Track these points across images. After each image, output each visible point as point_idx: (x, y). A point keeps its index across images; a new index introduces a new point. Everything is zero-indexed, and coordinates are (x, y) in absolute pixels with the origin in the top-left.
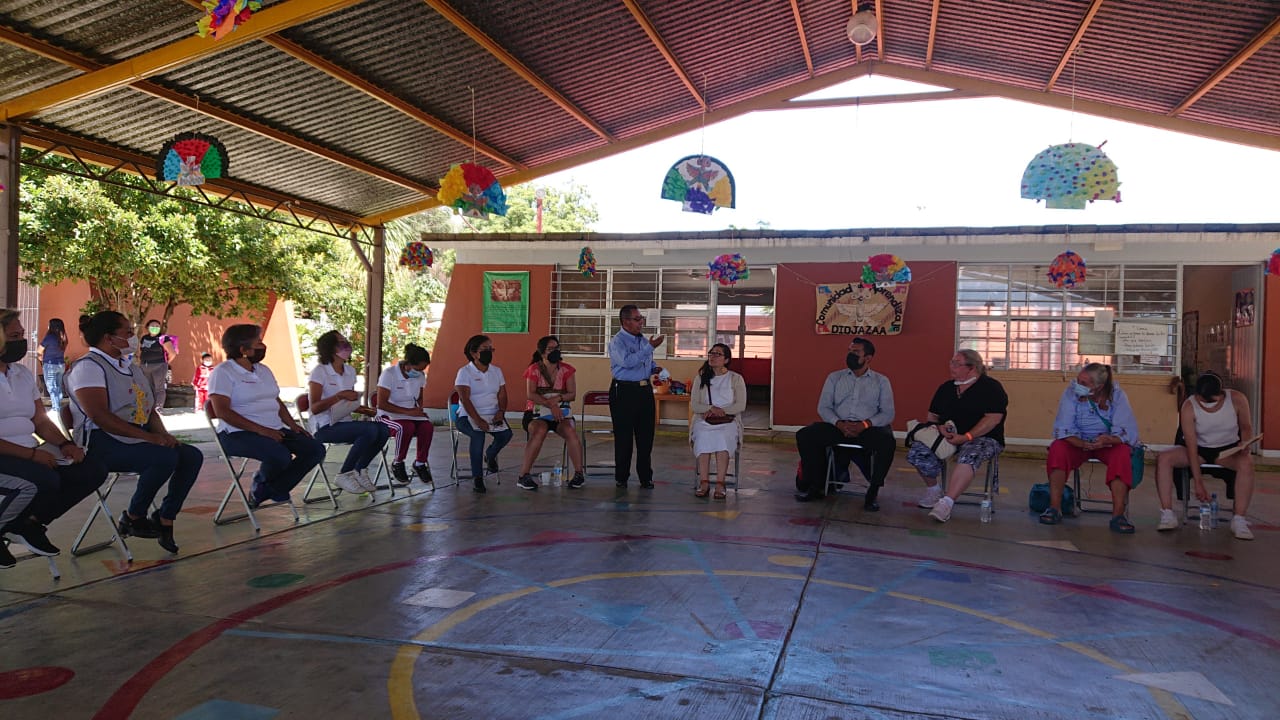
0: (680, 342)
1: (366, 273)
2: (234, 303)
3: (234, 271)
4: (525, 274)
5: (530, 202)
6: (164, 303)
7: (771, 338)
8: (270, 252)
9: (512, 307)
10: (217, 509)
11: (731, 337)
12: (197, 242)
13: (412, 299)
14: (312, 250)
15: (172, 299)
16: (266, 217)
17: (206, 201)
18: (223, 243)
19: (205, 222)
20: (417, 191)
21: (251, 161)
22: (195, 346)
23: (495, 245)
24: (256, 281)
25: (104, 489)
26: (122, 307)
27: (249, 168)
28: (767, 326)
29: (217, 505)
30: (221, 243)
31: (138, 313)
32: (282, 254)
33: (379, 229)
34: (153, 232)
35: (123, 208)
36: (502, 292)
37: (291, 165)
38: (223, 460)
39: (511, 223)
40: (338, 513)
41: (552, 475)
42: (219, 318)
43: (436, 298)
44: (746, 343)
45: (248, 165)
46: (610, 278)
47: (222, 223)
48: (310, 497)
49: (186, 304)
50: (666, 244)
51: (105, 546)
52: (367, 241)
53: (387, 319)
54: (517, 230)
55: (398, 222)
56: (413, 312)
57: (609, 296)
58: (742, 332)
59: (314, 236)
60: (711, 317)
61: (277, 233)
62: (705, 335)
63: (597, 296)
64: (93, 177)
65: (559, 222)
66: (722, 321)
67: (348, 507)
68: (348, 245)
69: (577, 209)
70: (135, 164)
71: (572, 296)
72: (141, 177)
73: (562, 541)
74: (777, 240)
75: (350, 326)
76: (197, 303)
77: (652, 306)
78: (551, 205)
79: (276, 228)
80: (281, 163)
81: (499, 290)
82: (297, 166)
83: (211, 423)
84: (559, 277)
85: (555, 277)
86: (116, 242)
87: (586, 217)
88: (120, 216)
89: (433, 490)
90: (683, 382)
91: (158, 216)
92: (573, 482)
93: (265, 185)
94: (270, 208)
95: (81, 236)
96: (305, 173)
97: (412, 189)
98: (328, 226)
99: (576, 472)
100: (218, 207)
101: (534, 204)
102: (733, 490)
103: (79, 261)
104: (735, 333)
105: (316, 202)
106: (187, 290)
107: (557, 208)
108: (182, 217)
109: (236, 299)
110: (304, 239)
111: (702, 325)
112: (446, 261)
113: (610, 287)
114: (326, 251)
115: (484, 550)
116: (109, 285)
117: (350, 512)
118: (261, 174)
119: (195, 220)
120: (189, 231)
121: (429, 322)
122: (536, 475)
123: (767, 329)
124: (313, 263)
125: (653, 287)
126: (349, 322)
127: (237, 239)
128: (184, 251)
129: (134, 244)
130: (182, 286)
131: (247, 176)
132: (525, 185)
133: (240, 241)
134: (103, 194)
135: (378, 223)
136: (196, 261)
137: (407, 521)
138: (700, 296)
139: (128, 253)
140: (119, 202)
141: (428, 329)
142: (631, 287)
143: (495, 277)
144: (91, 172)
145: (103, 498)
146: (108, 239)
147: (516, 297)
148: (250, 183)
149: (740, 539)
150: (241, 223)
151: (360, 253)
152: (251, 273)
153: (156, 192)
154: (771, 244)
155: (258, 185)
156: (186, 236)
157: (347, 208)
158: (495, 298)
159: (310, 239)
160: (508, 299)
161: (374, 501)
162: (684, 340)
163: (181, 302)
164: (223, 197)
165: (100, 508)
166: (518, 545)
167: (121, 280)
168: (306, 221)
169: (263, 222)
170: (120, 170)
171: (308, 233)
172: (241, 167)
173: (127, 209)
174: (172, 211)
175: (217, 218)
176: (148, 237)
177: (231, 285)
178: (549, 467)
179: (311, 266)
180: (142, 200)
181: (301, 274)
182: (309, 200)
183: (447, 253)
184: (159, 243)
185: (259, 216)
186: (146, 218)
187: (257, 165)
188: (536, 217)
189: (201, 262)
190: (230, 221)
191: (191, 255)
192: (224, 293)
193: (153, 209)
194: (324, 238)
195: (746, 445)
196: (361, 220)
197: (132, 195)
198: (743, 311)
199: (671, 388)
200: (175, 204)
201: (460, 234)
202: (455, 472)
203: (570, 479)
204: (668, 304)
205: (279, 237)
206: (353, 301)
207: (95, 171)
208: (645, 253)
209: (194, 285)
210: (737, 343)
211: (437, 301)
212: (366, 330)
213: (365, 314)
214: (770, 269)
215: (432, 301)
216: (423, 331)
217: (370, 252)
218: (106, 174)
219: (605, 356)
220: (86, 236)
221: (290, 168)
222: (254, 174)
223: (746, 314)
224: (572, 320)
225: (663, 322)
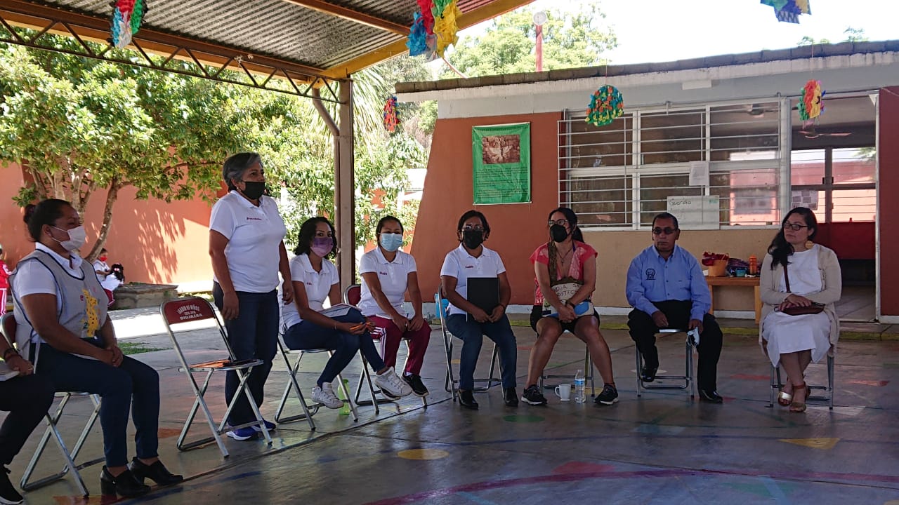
0: (738, 205)
1: (332, 138)
2: (183, 182)
3: (182, 144)
4: (525, 127)
5: (526, 30)
6: (106, 186)
7: (873, 193)
8: (221, 119)
9: (509, 170)
10: (180, 432)
11: (811, 194)
12: (140, 111)
13: (385, 165)
14: (269, 113)
15: (115, 180)
16: (215, 77)
17: (148, 64)
18: (168, 111)
19: (147, 86)
20: (388, 30)
21: (197, 11)
22: (144, 241)
23: (485, 91)
24: (208, 155)
25: (54, 411)
26: (60, 193)
27: (194, 18)
28: (866, 175)
29: (179, 426)
30: (166, 111)
31: (78, 198)
32: (235, 121)
33: (346, 82)
34: (90, 103)
35: (55, 76)
36: (496, 152)
37: (242, 11)
38: (184, 372)
39: (502, 60)
40: (316, 435)
41: (573, 387)
42: (168, 201)
43: (413, 161)
44: (834, 201)
45: (192, 15)
46: (636, 124)
47: (166, 87)
48: (283, 416)
49: (131, 186)
50: (715, 72)
51: (57, 479)
52: (332, 98)
53: (358, 192)
54: (511, 69)
55: (366, 71)
56: (388, 182)
57: (636, 148)
58: (828, 185)
59: (270, 96)
60: (783, 168)
61: (228, 95)
62: (773, 193)
63: (620, 149)
64: (20, 42)
65: (564, 53)
66: (799, 173)
67: (328, 428)
68: (309, 103)
69: (587, 34)
70: (65, 23)
71: (586, 151)
72: (72, 38)
73: (593, 475)
74: (877, 55)
75: (315, 203)
76: (143, 184)
77: (696, 157)
78: (553, 31)
79: (225, 90)
80: (230, 10)
81: (492, 149)
82: (248, 12)
83: (169, 328)
84: (569, 127)
85: (563, 126)
86: (49, 117)
87: (599, 44)
88: (53, 86)
89: (425, 407)
90: (745, 261)
91: (94, 83)
92: (601, 397)
93: (212, 38)
94: (221, 66)
95: (10, 113)
96: (258, 20)
97: (383, 29)
98: (286, 80)
99: (606, 385)
100: (163, 69)
101: (531, 32)
102: (827, 409)
103: (9, 142)
104: (818, 188)
105: (271, 55)
106: (131, 169)
107: (562, 34)
108: (121, 82)
109: (186, 177)
110: (259, 100)
111: (768, 179)
112: (424, 115)
113: (636, 136)
114: (284, 114)
115: (493, 485)
116: (44, 167)
117: (330, 434)
118: (209, 25)
119: (136, 86)
120: (129, 99)
121: (406, 194)
122: (552, 388)
123: (866, 180)
124: (271, 128)
125: (697, 132)
126: (314, 198)
127: (183, 105)
128: (125, 123)
129: (69, 118)
130: (125, 165)
131: (192, 28)
132: (520, 10)
133: (187, 108)
134: (32, 61)
135: (343, 74)
136: (139, 135)
137: (399, 446)
138: (766, 139)
139: (63, 129)
140: (49, 69)
141: (406, 203)
142: (666, 134)
143: (486, 134)
144: (17, 36)
145: (54, 423)
146: (41, 113)
147: (513, 157)
148: (196, 37)
149: (840, 475)
150: (188, 86)
151: (325, 113)
152: (201, 145)
153: (92, 55)
154: (869, 62)
155: (205, 39)
156: (127, 105)
157: (307, 58)
158: (487, 160)
159: (266, 99)
160: (504, 161)
161: (356, 421)
162: (742, 200)
163: (126, 183)
164: (167, 55)
165: (50, 434)
166: (537, 480)
167: (57, 161)
168: (261, 78)
169: (212, 83)
170: (50, 31)
171: (263, 91)
172: (185, 18)
173: (59, 77)
174: (110, 76)
175: (160, 82)
176: (85, 109)
177: (180, 161)
178: (568, 378)
179: (268, 133)
180: (75, 65)
181: (257, 143)
182: (263, 53)
183: (425, 104)
184: (97, 115)
185: (208, 77)
186: (81, 87)
187: (203, 14)
188: (534, 50)
189: (144, 136)
190: (175, 84)
191: (134, 128)
192: (172, 171)
193: (87, 75)
194: (282, 98)
195: (843, 345)
196: (324, 73)
197: (64, 60)
198: (828, 157)
199: (728, 268)
200: (113, 68)
201: (442, 82)
202: (450, 382)
203: (597, 393)
204: (719, 155)
205: (230, 101)
206: (318, 173)
207: (21, 34)
208: (685, 87)
209: (139, 163)
210: (822, 202)
211: (415, 166)
212: (336, 208)
213: (333, 188)
214: (868, 96)
215: (409, 167)
216: (400, 204)
217: (335, 111)
218: (33, 39)
219: (634, 228)
220: (15, 112)
221: (240, 15)
222: (199, 25)
223: (834, 161)
224: (586, 183)
225: (713, 180)
